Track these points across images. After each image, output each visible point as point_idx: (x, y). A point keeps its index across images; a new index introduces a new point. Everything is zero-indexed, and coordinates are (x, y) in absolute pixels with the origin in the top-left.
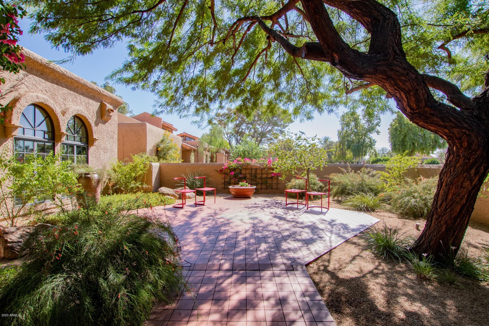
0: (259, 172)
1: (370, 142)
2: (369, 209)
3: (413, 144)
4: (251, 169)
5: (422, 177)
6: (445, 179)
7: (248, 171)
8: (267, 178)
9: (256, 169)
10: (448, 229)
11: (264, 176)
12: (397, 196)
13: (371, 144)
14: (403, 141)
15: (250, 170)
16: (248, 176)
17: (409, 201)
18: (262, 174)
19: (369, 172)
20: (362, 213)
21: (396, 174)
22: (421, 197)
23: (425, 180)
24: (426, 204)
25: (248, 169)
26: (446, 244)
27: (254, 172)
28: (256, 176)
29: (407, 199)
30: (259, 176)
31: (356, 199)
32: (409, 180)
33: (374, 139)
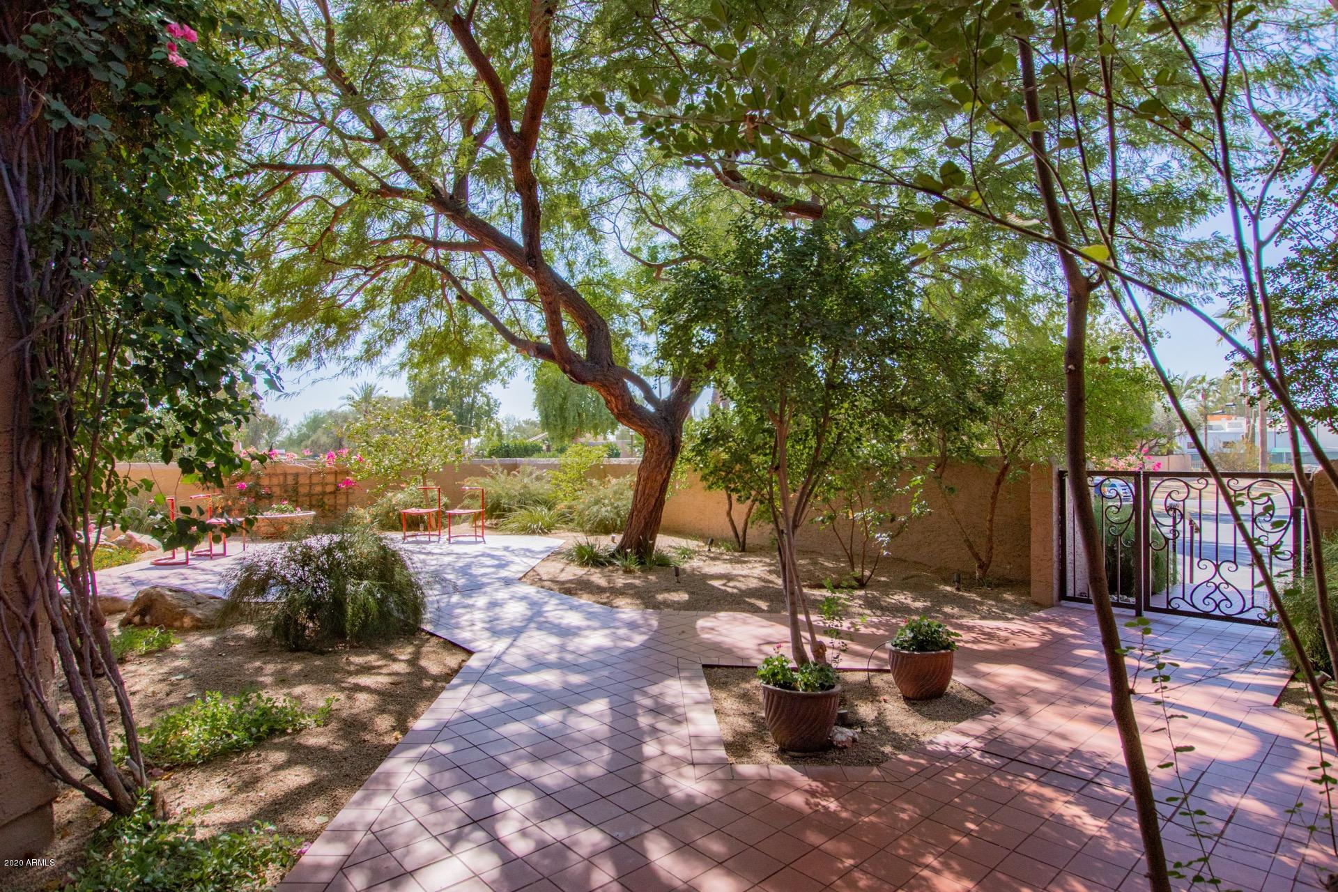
0: (302, 480)
1: (488, 404)
2: (546, 530)
3: (579, 415)
4: (285, 475)
5: (610, 477)
6: (643, 474)
7: (275, 481)
8: (324, 493)
9: (297, 475)
10: (646, 524)
11: (318, 489)
12: (582, 506)
13: (491, 409)
14: (562, 409)
15: (282, 478)
16: (277, 491)
17: (598, 511)
18: (311, 485)
19: (531, 474)
20: (537, 537)
21: (572, 474)
22: (612, 504)
23: (614, 481)
24: (618, 514)
25: (277, 475)
26: (645, 539)
27: (290, 480)
28: (296, 491)
29: (595, 509)
30: (303, 490)
31: (520, 516)
32: (595, 481)
33: (495, 397)
